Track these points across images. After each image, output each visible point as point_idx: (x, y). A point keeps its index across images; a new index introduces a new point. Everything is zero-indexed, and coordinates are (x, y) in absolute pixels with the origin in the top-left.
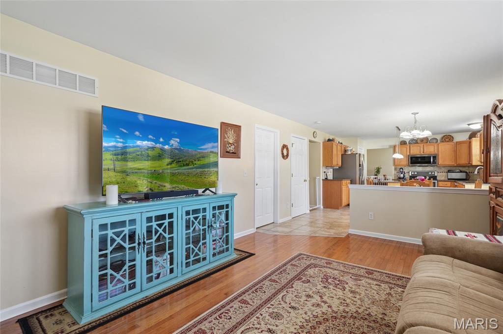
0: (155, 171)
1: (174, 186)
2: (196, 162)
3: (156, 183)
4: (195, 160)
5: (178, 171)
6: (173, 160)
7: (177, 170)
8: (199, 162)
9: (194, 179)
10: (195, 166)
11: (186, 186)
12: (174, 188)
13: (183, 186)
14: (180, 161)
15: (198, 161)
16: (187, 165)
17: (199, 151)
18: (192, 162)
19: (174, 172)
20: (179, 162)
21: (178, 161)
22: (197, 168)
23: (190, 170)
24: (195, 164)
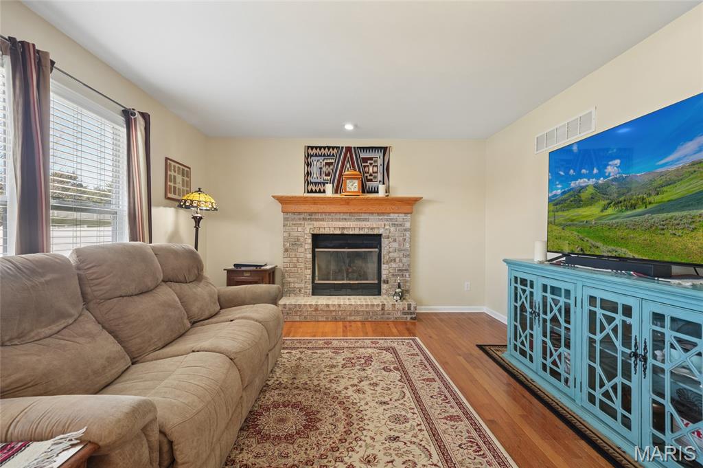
0: (587, 222)
1: (610, 248)
2: (651, 199)
3: (587, 241)
4: (649, 195)
5: (617, 220)
6: (608, 201)
7: (617, 218)
8: (658, 198)
9: (647, 236)
10: (649, 207)
11: (631, 251)
12: (609, 251)
13: (624, 250)
14: (621, 202)
15: (658, 194)
16: (633, 207)
17: (659, 170)
18: (643, 199)
19: (610, 222)
20: (618, 203)
21: (616, 202)
22: (652, 212)
23: (637, 218)
24: (650, 203)
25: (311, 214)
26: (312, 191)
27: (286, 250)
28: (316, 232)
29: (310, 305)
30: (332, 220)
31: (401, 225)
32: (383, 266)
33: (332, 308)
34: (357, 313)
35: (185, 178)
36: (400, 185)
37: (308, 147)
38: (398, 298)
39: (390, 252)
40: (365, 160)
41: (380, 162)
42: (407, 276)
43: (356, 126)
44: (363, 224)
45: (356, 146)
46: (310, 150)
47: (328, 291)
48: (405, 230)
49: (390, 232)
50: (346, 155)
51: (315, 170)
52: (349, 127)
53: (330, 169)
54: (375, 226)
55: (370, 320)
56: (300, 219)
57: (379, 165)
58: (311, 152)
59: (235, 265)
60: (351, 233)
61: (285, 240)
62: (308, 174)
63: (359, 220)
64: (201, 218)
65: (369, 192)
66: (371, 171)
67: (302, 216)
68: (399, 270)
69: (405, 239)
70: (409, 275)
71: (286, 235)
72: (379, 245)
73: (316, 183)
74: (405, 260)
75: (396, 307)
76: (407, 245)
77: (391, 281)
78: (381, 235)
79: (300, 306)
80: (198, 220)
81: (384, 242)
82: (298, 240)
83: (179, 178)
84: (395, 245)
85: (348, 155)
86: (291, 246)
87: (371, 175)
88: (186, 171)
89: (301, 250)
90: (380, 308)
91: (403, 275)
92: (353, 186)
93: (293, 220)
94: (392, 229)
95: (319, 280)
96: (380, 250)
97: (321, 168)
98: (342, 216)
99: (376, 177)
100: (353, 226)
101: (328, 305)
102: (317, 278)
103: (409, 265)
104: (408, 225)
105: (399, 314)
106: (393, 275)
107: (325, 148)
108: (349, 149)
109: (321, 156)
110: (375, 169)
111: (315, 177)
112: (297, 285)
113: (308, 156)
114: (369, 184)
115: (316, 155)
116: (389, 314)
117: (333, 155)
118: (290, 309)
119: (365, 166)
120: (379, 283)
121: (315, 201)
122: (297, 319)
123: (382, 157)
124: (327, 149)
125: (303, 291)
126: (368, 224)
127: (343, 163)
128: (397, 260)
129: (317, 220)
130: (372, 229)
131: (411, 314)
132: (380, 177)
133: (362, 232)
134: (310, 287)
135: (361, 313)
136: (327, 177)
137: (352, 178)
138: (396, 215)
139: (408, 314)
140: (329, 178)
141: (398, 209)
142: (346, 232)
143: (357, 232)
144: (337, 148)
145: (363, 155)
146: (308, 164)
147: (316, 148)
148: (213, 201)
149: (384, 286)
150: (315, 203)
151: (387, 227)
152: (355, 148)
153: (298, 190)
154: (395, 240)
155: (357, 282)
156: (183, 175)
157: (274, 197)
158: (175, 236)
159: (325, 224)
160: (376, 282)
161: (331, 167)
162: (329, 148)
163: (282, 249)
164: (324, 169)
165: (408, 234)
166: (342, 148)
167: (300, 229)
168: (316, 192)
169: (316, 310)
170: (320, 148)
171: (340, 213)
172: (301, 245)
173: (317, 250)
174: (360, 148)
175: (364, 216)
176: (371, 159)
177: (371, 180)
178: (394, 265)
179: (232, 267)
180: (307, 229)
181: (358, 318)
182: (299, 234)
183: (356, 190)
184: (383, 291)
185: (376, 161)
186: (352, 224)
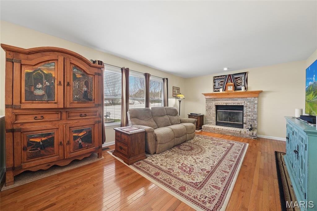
0: (311, 100)
3: (311, 109)
12: (313, 114)
20: (315, 92)
25: (215, 99)
26: (216, 91)
27: (207, 110)
28: (217, 104)
29: (212, 128)
30: (223, 100)
31: (253, 102)
32: (244, 118)
33: (220, 130)
34: (230, 133)
35: (178, 91)
36: (253, 86)
37: (214, 77)
38: (248, 130)
39: (247, 112)
40: (236, 78)
41: (243, 78)
42: (256, 122)
43: (228, 68)
44: (235, 102)
45: (233, 74)
46: (215, 78)
47: (222, 124)
48: (255, 104)
49: (247, 105)
50: (228, 77)
51: (217, 84)
52: (225, 69)
53: (222, 83)
54: (240, 102)
55: (235, 136)
56: (211, 100)
57: (243, 79)
58: (215, 79)
59: (191, 114)
60: (230, 105)
61: (206, 107)
62: (214, 85)
63: (233, 100)
64: (181, 101)
65: (238, 90)
66: (239, 82)
67: (212, 100)
68: (251, 119)
69: (255, 108)
70: (257, 122)
71: (207, 105)
72: (242, 109)
73: (217, 88)
74: (254, 116)
75: (246, 133)
76: (256, 110)
77: (248, 123)
78: (243, 106)
79: (209, 127)
80: (180, 101)
81: (245, 108)
82: (211, 107)
83: (176, 91)
84: (250, 110)
85: (229, 77)
86: (208, 109)
87: (239, 83)
88: (178, 89)
89: (211, 110)
90: (239, 132)
91: (253, 122)
92: (230, 89)
93: (209, 101)
94: (248, 104)
95: (219, 120)
96: (243, 111)
97: (219, 83)
98: (226, 99)
99: (241, 84)
100: (230, 103)
101: (218, 129)
102: (218, 120)
103: (257, 118)
104: (256, 102)
105: (248, 136)
106: (249, 121)
107: (220, 76)
108: (229, 75)
109: (219, 79)
110: (241, 81)
111: (217, 86)
112: (210, 121)
113: (214, 80)
114: (238, 87)
115: (217, 79)
116: (243, 135)
117: (223, 78)
118: (206, 128)
119: (236, 81)
120: (243, 124)
121: (216, 94)
122: (208, 131)
123: (244, 76)
124: (221, 77)
125: (212, 123)
126: (237, 102)
127: (227, 81)
128: (251, 116)
129: (217, 100)
130: (239, 103)
131: (254, 136)
132: (243, 84)
133: (234, 105)
134: (215, 122)
135: (231, 133)
136: (221, 86)
137: (230, 85)
138: (250, 98)
139: (252, 136)
140: (222, 86)
141: (251, 95)
142: (228, 105)
143: (232, 104)
144: (225, 75)
145: (235, 77)
146: (214, 82)
147: (217, 77)
148: (183, 96)
149: (244, 125)
150: (216, 95)
151: (245, 103)
152: (232, 75)
153: (211, 91)
154: (250, 108)
155: (233, 123)
156: (178, 90)
157: (202, 94)
158: (175, 105)
159: (220, 102)
160: (242, 123)
161: (223, 82)
162: (222, 76)
163: (205, 110)
164: (220, 83)
165: (256, 106)
166: (227, 75)
167: (211, 103)
168: (217, 91)
169: (214, 129)
170: (219, 76)
171: (225, 98)
172: (212, 109)
173: (218, 110)
174: (234, 74)
175: (235, 99)
176: (239, 77)
177: (239, 85)
178: (249, 117)
179: (190, 114)
180: (213, 104)
181: (230, 135)
182: (211, 105)
183: (232, 89)
184: (244, 127)
185: (241, 78)
186: (230, 102)
